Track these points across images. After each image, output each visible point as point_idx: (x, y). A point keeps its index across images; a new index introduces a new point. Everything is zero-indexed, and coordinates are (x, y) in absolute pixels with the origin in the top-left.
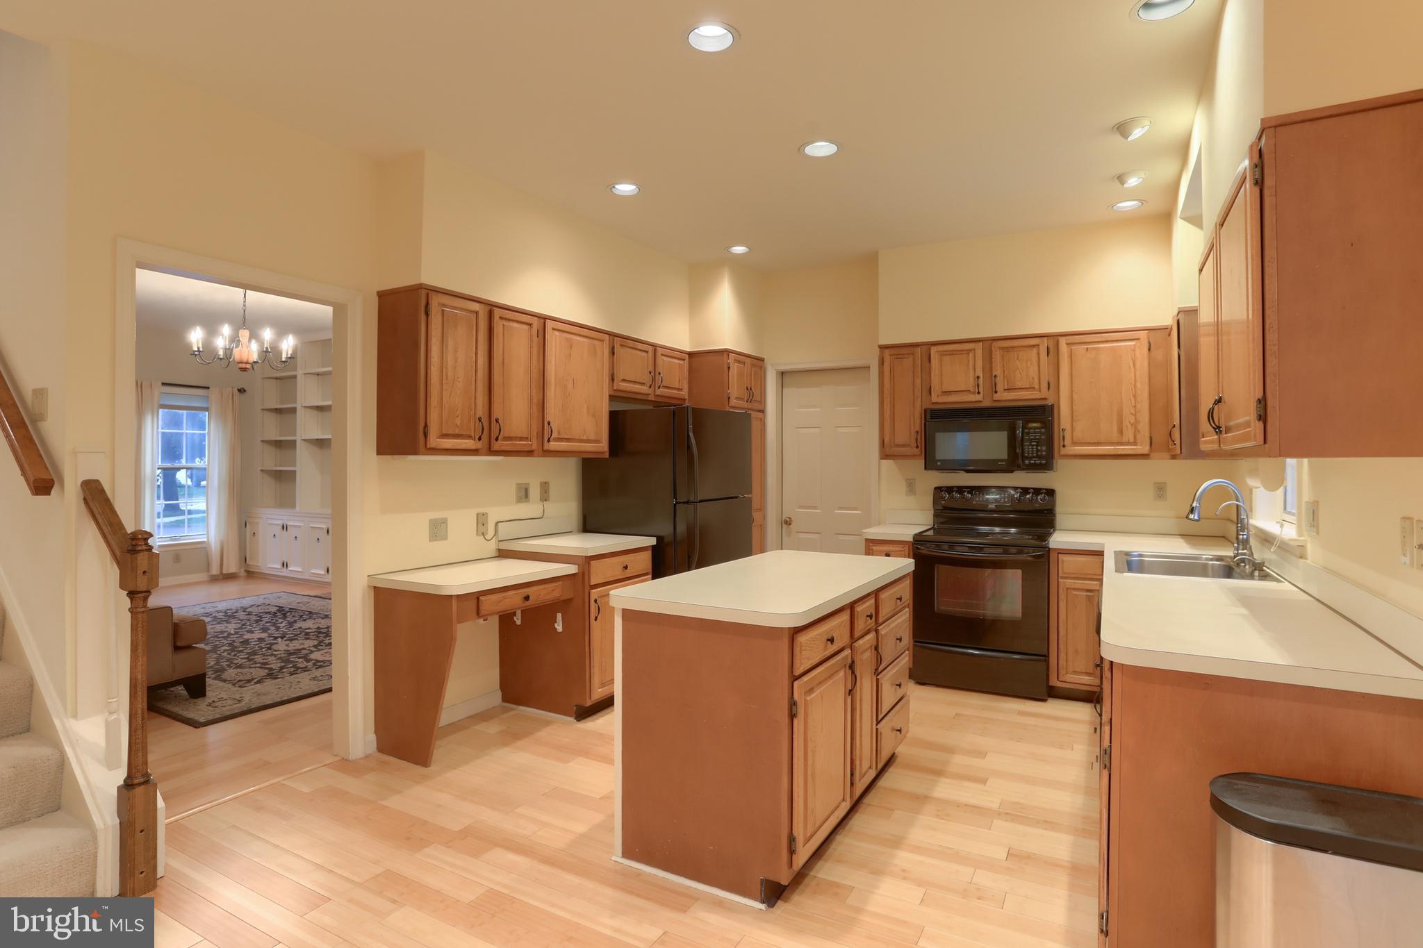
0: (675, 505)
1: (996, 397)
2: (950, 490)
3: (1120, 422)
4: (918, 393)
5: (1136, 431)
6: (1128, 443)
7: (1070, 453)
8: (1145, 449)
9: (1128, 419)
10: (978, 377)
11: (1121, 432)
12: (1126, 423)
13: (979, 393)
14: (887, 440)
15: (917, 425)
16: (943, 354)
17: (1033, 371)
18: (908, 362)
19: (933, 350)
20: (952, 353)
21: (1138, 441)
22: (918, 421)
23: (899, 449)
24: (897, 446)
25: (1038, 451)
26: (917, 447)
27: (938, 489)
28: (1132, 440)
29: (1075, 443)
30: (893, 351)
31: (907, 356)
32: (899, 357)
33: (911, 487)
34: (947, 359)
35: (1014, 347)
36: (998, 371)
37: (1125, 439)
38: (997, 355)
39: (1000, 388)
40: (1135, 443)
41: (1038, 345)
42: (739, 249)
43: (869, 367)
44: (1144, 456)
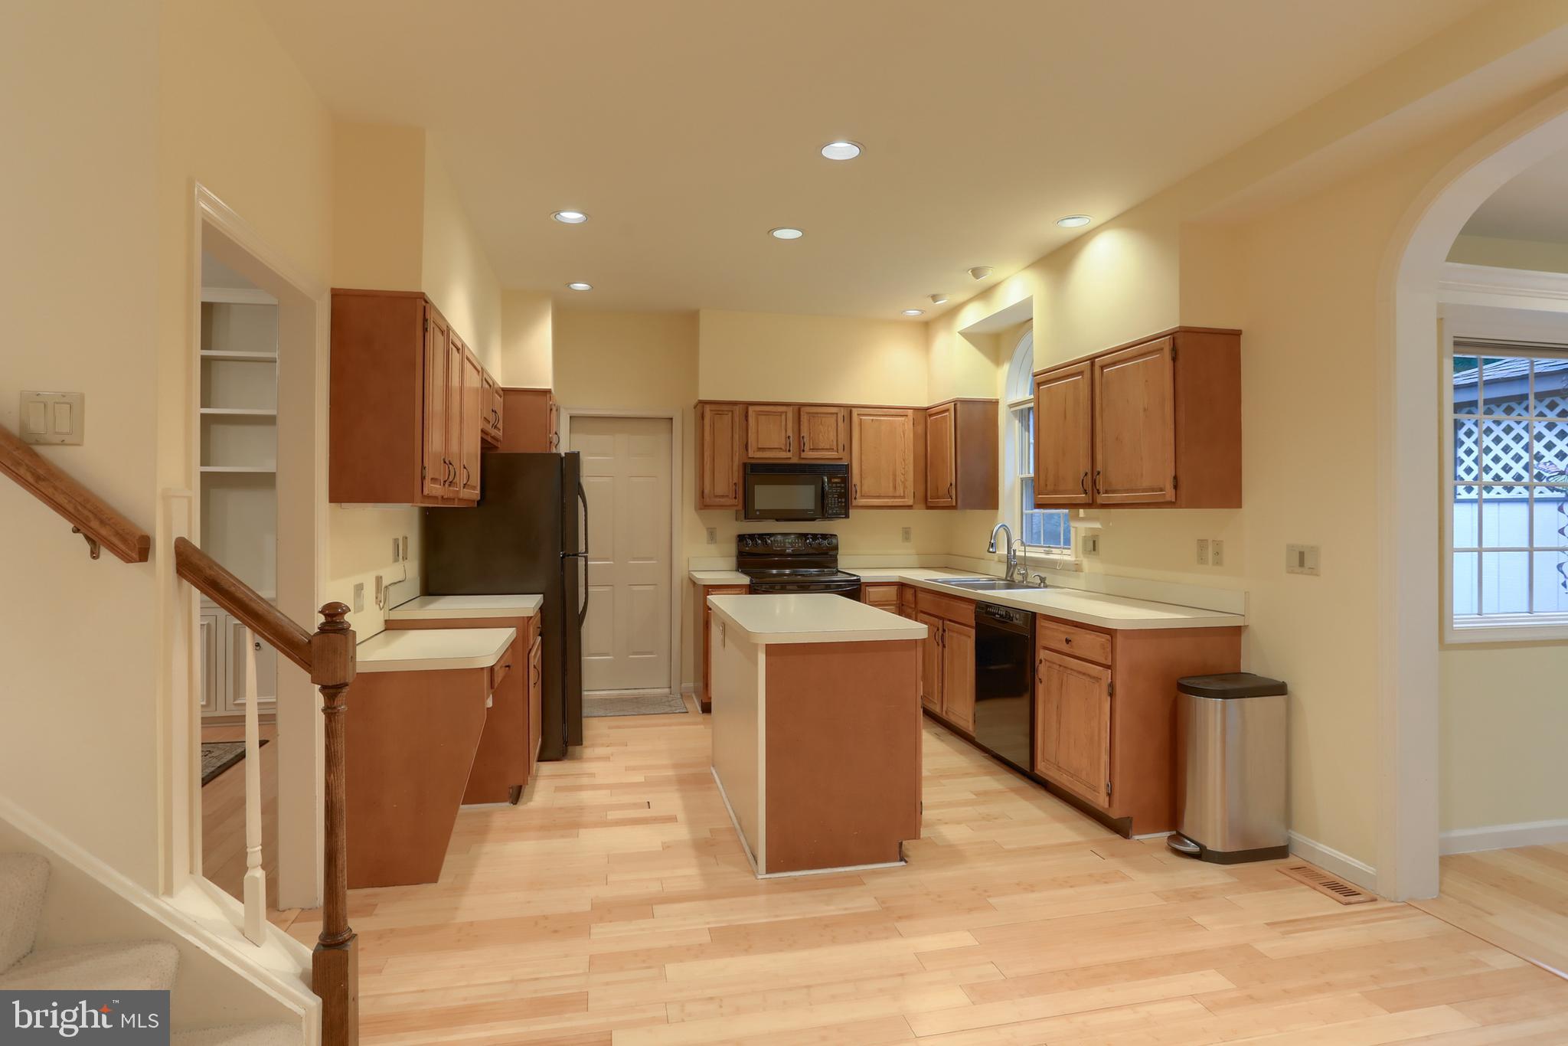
0: (562, 558)
1: (803, 455)
2: (752, 537)
3: (895, 480)
4: (736, 448)
5: (905, 487)
6: (900, 497)
7: (860, 504)
8: (911, 502)
9: (900, 478)
10: (789, 437)
11: (895, 488)
12: (898, 481)
13: (789, 451)
14: (707, 491)
15: (737, 476)
16: (759, 414)
17: (832, 435)
18: (727, 418)
19: (751, 409)
20: (767, 414)
21: (906, 495)
22: (736, 474)
23: (719, 499)
24: (716, 496)
25: (839, 502)
26: (735, 498)
27: (741, 538)
28: (902, 495)
29: (863, 496)
30: (714, 407)
31: (726, 413)
32: (719, 413)
33: (712, 536)
34: (762, 418)
35: (817, 413)
36: (805, 433)
37: (897, 494)
38: (804, 419)
39: (807, 448)
40: (904, 497)
41: (837, 414)
42: (580, 286)
43: (672, 419)
44: (910, 507)
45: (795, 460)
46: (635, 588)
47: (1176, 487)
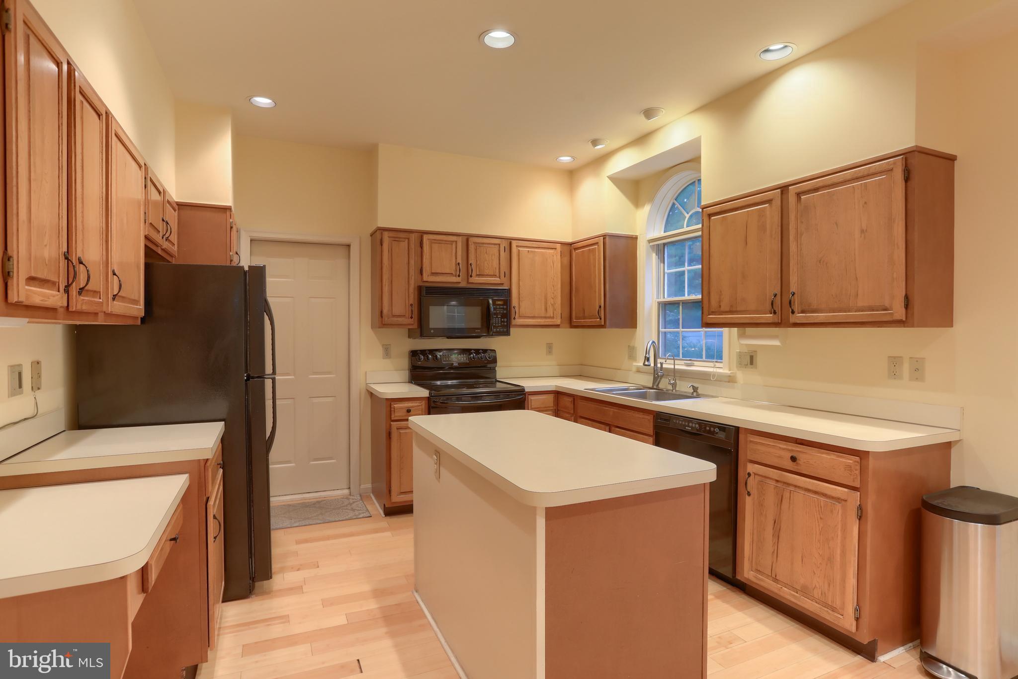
0: (246, 380)
1: (471, 280)
2: (423, 352)
3: (546, 303)
4: (412, 272)
5: (554, 310)
6: (550, 317)
7: (518, 324)
8: (558, 322)
9: (550, 301)
10: (458, 264)
11: (546, 310)
12: (549, 304)
13: (459, 276)
14: (385, 311)
15: (412, 299)
16: (432, 242)
17: (495, 263)
18: (404, 244)
19: (425, 237)
20: (440, 242)
21: (555, 317)
22: (412, 296)
23: (396, 319)
24: (394, 316)
25: (502, 322)
26: (412, 318)
27: (414, 354)
28: (552, 316)
29: (520, 317)
30: (392, 234)
31: (403, 240)
32: (396, 240)
33: (387, 352)
34: (435, 246)
35: (483, 243)
36: (472, 260)
37: (548, 315)
38: (472, 248)
39: (474, 274)
40: (553, 318)
41: (499, 245)
42: (263, 101)
43: (349, 246)
44: (557, 326)
45: (463, 284)
46: (315, 400)
47: (907, 306)
